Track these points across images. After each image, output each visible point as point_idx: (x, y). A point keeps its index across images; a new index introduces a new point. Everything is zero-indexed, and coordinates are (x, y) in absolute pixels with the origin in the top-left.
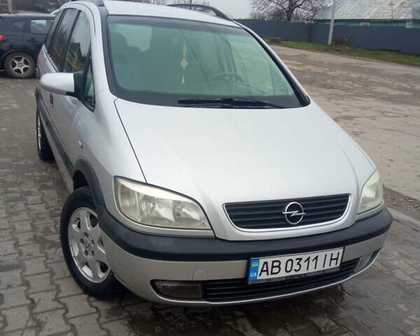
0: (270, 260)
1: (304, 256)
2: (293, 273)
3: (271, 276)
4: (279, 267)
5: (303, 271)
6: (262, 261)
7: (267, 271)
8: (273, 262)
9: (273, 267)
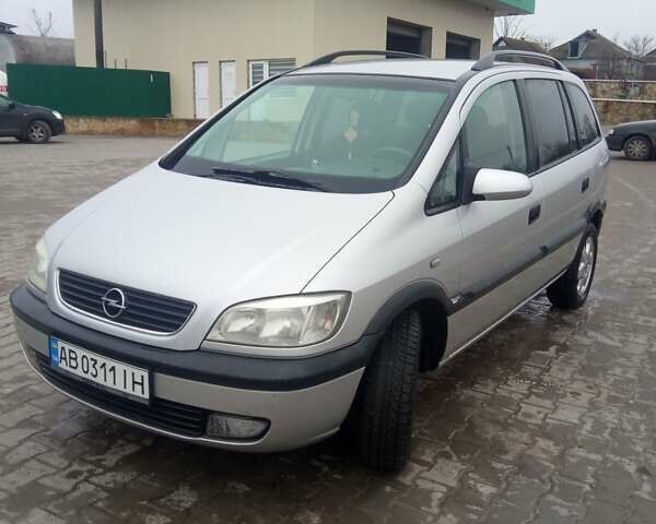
0: (68, 347)
1: (101, 360)
2: (89, 376)
3: (68, 369)
4: (75, 359)
5: (100, 380)
6: (61, 344)
7: (65, 359)
8: (70, 351)
9: (71, 358)
